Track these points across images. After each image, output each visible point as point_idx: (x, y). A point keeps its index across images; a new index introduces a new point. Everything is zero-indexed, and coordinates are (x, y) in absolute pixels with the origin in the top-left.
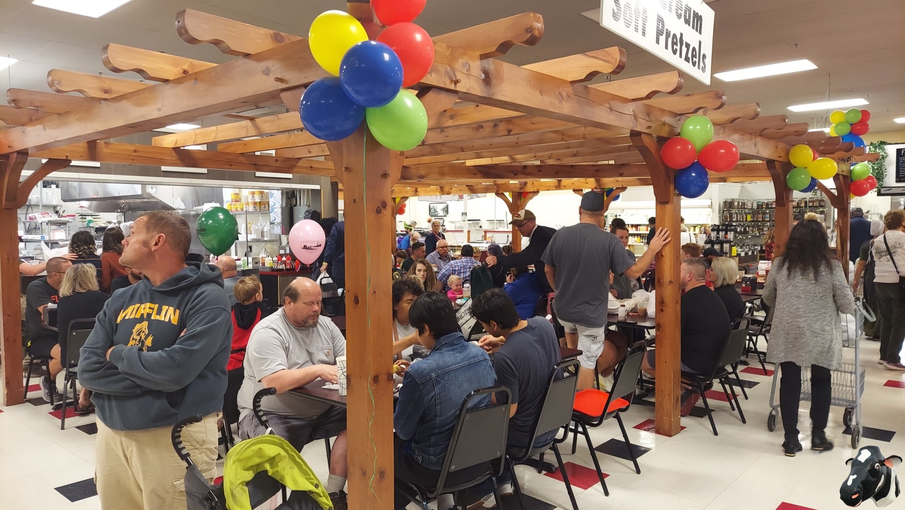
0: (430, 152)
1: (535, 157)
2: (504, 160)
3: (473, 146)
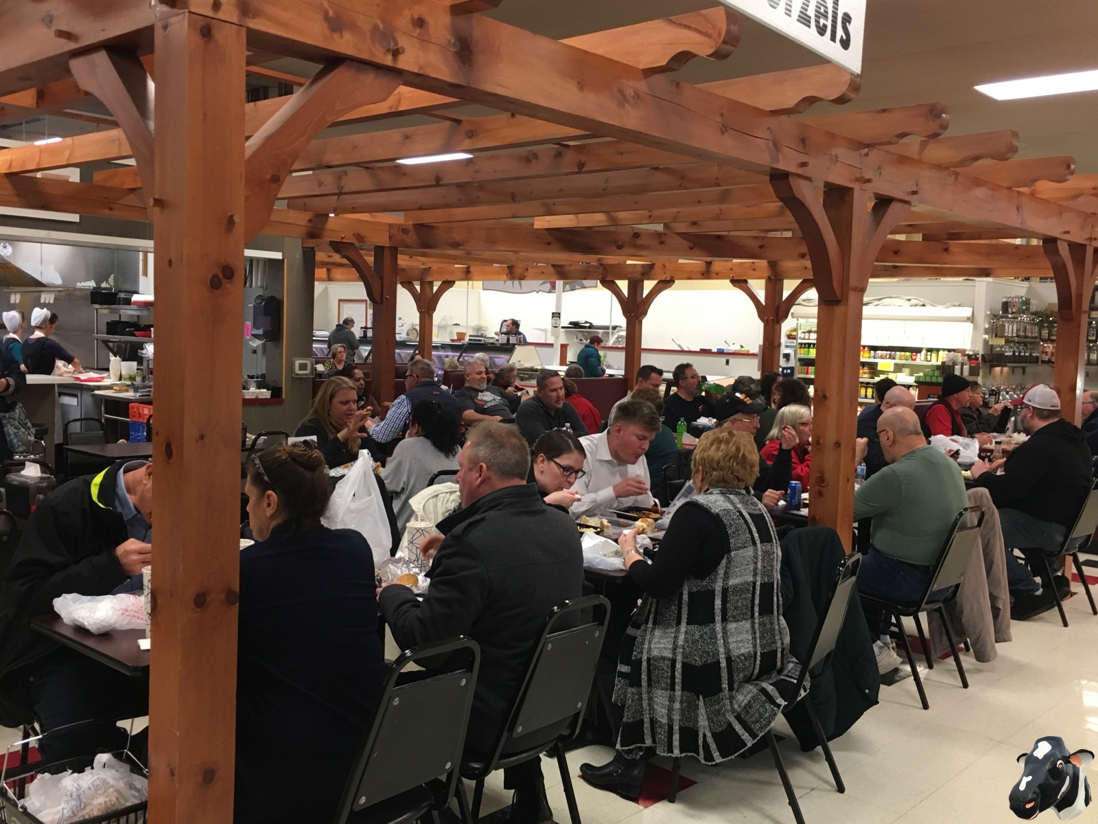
0: (460, 200)
1: (650, 217)
2: (597, 219)
3: (531, 192)
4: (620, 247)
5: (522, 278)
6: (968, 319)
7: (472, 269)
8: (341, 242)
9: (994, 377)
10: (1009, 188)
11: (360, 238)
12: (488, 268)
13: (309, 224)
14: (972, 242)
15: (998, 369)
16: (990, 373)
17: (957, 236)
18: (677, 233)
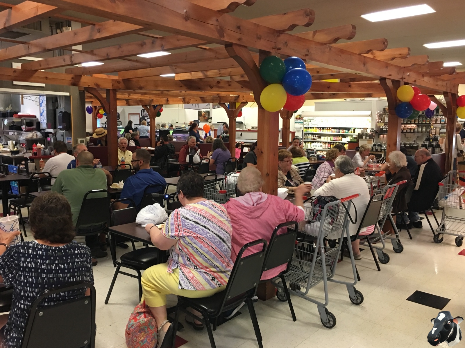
4: (212, 88)
5: (188, 103)
6: (369, 115)
7: (169, 99)
8: (89, 87)
9: (380, 139)
10: (360, 54)
11: (97, 85)
12: (175, 99)
13: (72, 80)
14: (360, 82)
15: (382, 136)
16: (378, 137)
17: (353, 80)
18: (236, 81)
